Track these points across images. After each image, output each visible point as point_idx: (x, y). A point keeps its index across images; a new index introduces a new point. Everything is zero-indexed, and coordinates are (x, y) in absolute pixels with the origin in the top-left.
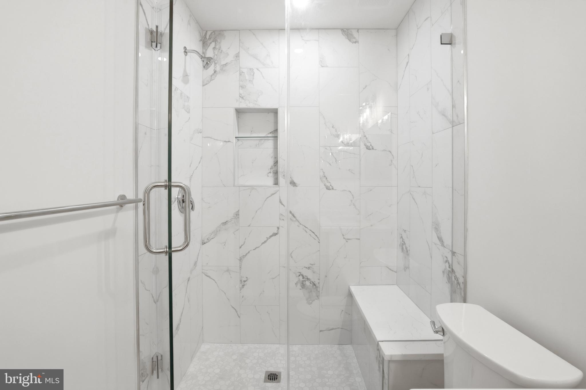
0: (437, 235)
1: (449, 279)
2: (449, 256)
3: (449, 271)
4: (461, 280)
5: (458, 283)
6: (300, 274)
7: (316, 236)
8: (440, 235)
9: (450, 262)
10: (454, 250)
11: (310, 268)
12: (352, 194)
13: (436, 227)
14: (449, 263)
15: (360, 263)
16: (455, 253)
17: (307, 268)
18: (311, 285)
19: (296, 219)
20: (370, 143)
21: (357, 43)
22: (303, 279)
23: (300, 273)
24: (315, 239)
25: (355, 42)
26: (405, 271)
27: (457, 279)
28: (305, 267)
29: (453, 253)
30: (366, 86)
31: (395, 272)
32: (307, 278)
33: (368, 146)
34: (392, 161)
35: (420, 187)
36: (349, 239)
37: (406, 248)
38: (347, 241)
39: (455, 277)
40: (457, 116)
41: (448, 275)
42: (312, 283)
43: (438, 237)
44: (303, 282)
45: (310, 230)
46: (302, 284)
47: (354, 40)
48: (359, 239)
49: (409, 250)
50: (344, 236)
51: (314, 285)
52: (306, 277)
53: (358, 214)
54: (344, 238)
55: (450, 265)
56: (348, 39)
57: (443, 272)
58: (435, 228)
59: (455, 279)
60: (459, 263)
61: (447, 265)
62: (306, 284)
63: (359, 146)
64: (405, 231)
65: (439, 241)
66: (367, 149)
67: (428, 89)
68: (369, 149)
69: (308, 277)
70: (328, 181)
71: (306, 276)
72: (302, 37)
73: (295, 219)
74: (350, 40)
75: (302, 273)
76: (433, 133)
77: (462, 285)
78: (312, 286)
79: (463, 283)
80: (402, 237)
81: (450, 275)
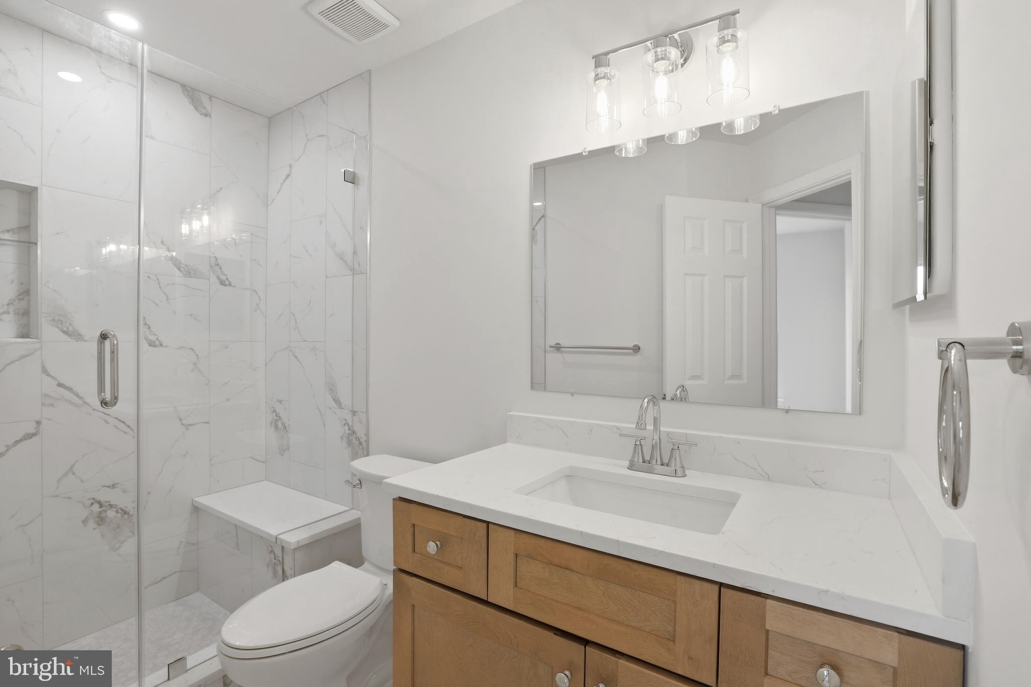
0: (333, 397)
1: (349, 443)
2: (349, 417)
3: (349, 434)
4: (363, 439)
5: (361, 443)
6: (93, 501)
7: (129, 426)
8: (336, 398)
9: (350, 424)
10: (355, 409)
11: (117, 485)
12: (195, 353)
13: (332, 389)
14: (348, 425)
15: (211, 460)
16: (356, 412)
17: (109, 487)
18: (119, 515)
19: (83, 402)
20: (226, 276)
21: (208, 118)
22: (101, 509)
23: (93, 499)
24: (126, 433)
25: (206, 115)
26: (282, 455)
27: (359, 439)
28: (104, 486)
29: (354, 413)
30: (221, 189)
31: (263, 462)
32: (110, 505)
33: (222, 279)
34: (257, 304)
35: (306, 341)
36: (190, 425)
37: (283, 424)
38: (188, 428)
39: (356, 438)
40: (359, 264)
41: (348, 438)
42: (120, 511)
43: (334, 400)
44: (100, 514)
45: (116, 418)
46: (97, 519)
47: (204, 111)
48: (208, 423)
49: (289, 426)
50: (182, 422)
51: (125, 513)
52: (108, 504)
53: (207, 384)
54: (182, 424)
55: (350, 427)
56: (194, 106)
57: (342, 438)
58: (329, 389)
59: (356, 440)
60: (360, 422)
61: (346, 427)
62: (107, 516)
63: (209, 279)
64: (280, 402)
65: (336, 402)
66: (221, 284)
67: (321, 222)
68: (223, 285)
69: (111, 503)
70: (152, 332)
71: (106, 502)
72: (100, 67)
73: (80, 402)
74: (196, 109)
75: (97, 499)
76: (327, 277)
77: (364, 444)
78: (122, 517)
79: (365, 441)
80: (275, 411)
81: (350, 438)
